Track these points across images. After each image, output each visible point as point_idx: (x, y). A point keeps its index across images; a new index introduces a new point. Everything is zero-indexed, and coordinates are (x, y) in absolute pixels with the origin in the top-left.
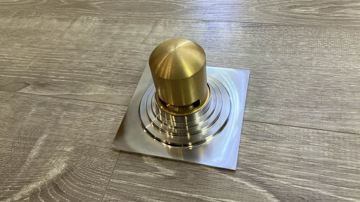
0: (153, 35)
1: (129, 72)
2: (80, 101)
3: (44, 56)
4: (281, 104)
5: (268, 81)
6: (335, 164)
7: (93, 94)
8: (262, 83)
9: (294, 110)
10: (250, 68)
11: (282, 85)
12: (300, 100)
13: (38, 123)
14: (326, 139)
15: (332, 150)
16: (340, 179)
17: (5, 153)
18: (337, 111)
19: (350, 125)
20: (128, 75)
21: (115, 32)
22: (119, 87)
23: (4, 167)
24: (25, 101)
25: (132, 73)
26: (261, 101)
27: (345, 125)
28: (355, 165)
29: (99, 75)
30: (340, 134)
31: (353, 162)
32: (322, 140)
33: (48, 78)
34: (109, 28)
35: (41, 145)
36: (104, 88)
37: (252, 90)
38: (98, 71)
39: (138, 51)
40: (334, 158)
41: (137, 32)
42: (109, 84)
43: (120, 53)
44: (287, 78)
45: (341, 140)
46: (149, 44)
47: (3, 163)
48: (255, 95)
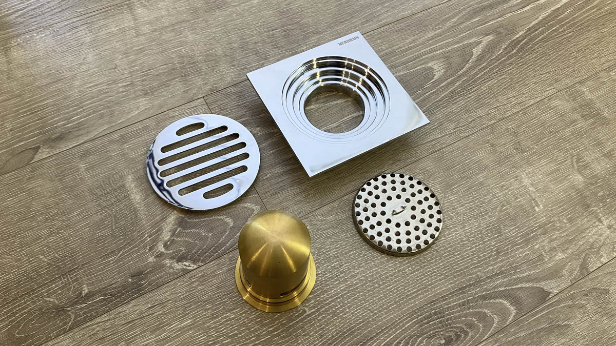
0: (141, 22)
1: (156, 71)
2: (132, 126)
3: (16, 110)
4: (324, 28)
5: (299, 15)
6: (394, 51)
7: (137, 112)
8: (296, 18)
9: (338, 28)
10: (274, 10)
11: (312, 12)
12: (336, 18)
13: (106, 172)
14: (376, 37)
15: (385, 43)
16: (404, 59)
17: (102, 218)
18: (368, 12)
19: (384, 19)
20: (157, 75)
21: (88, 40)
22: (161, 90)
23: (116, 228)
24: (58, 164)
25: (160, 71)
26: (308, 34)
27: (381, 21)
28: (406, 45)
29: (123, 92)
30: (382, 29)
31: (404, 43)
32: (374, 39)
33: (56, 128)
34: (72, 38)
35: (135, 186)
36: (145, 100)
37: (293, 28)
38: (115, 88)
39: (143, 46)
40: (390, 48)
41: (116, 27)
42: (145, 94)
43: (122, 59)
44: (312, 5)
45: (386, 32)
46: (147, 33)
47: (112, 227)
48: (298, 31)
